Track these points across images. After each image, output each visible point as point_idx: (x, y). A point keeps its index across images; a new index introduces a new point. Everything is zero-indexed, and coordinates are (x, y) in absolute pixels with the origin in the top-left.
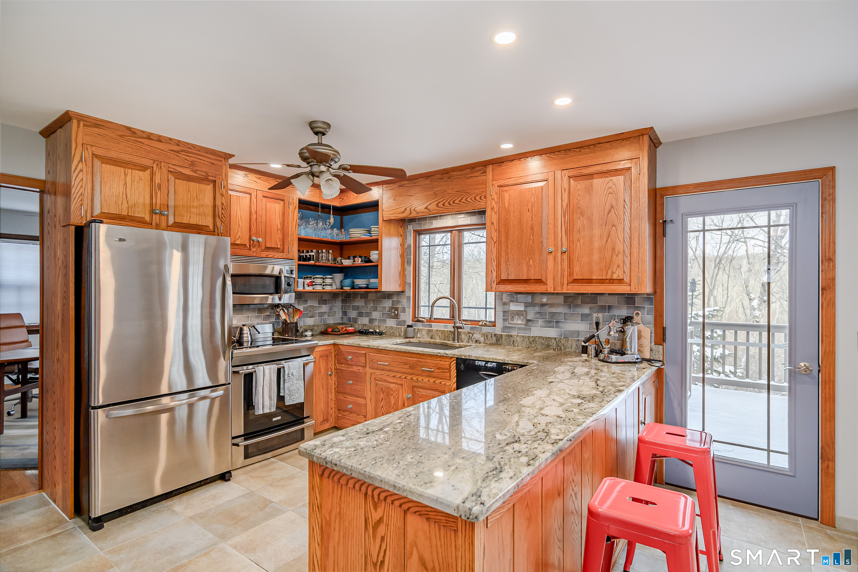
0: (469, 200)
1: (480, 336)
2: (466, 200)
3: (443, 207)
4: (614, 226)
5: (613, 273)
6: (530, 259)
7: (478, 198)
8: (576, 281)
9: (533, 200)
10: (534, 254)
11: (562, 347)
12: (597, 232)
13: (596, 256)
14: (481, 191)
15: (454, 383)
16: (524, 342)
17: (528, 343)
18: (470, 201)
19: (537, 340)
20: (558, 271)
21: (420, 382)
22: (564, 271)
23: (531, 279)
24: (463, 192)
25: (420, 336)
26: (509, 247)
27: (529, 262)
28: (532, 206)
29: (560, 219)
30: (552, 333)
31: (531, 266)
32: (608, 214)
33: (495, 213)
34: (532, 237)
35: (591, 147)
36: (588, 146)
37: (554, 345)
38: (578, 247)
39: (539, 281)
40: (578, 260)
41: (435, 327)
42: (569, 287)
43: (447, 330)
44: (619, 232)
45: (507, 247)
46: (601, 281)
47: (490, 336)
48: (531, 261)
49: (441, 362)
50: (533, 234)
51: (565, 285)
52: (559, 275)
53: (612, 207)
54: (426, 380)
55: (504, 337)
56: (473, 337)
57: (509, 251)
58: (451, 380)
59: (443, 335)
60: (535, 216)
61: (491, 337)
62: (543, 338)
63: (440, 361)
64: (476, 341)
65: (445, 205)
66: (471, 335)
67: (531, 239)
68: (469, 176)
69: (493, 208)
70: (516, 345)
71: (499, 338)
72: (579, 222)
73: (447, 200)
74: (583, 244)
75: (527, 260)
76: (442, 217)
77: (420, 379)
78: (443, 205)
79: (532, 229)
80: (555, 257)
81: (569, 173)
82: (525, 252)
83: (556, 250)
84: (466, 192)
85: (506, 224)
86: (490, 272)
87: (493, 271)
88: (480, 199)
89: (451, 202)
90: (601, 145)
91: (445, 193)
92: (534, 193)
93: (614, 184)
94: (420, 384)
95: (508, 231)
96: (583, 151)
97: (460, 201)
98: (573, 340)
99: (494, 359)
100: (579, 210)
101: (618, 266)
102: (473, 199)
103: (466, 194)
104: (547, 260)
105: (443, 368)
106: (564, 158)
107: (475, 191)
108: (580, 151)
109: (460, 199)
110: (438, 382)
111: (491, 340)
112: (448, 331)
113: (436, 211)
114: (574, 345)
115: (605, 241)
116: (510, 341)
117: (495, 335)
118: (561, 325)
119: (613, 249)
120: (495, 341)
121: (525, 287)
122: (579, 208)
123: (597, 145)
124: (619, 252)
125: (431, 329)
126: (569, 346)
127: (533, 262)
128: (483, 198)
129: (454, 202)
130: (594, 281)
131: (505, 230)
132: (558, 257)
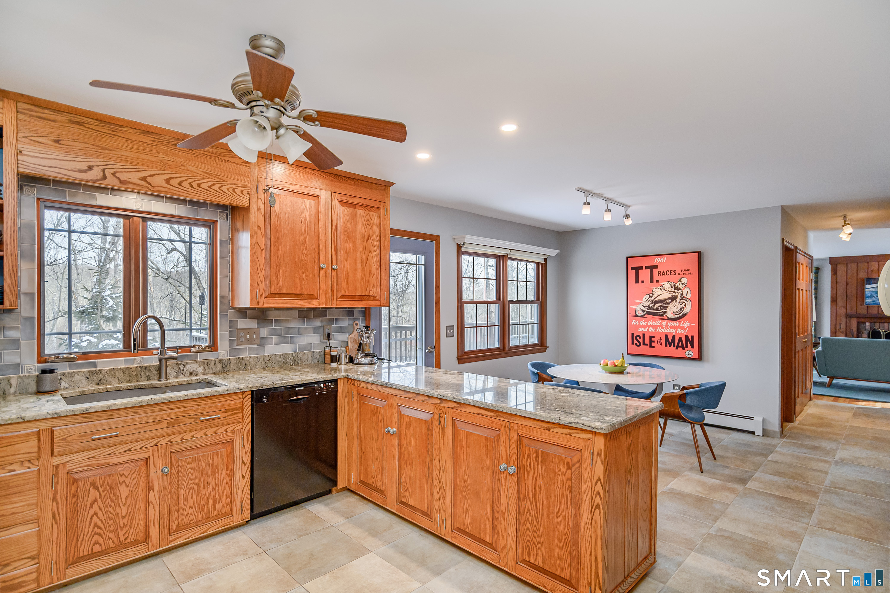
0: (224, 189)
1: (197, 366)
2: (219, 188)
3: (178, 186)
4: (370, 252)
5: (370, 291)
6: (303, 274)
7: (238, 191)
8: (343, 296)
9: (306, 212)
10: (307, 268)
11: (299, 362)
12: (359, 255)
13: (359, 276)
14: (242, 183)
15: (248, 424)
16: (258, 363)
17: (263, 363)
18: (226, 191)
19: (273, 359)
20: (328, 286)
21: (188, 440)
22: (334, 287)
23: (303, 294)
24: (215, 177)
25: (67, 385)
26: (280, 258)
27: (302, 276)
28: (305, 219)
29: (330, 237)
30: (287, 349)
31: (304, 280)
32: (367, 241)
33: (262, 216)
34: (304, 251)
35: (355, 180)
36: (353, 179)
37: (291, 361)
38: (346, 266)
39: (311, 295)
40: (346, 278)
41: (103, 364)
42: (338, 302)
43: (134, 366)
44: (374, 258)
45: (278, 257)
46: (362, 297)
47: (213, 363)
48: (304, 275)
49: (228, 402)
50: (306, 248)
51: (335, 300)
52: (330, 291)
53: (369, 236)
54: (200, 434)
55: (232, 362)
56: (185, 369)
57: (280, 262)
58: (243, 421)
59: (127, 375)
60: (308, 229)
61: (215, 364)
62: (279, 355)
63: (226, 401)
64: (191, 374)
65: (182, 184)
66: (182, 367)
67: (304, 253)
68: (225, 158)
69: (259, 209)
70: (249, 368)
71: (226, 364)
72: (346, 244)
73: (187, 179)
74: (350, 264)
75: (300, 274)
76: (115, 193)
77: (187, 436)
78: (180, 184)
79: (305, 242)
80: (326, 274)
81: (338, 197)
82: (298, 265)
83: (328, 267)
84: (219, 178)
85: (277, 232)
86: (256, 285)
87: (260, 283)
88: (242, 192)
89: (195, 184)
90: (362, 182)
91: (182, 167)
92: (307, 206)
93: (371, 218)
94: (189, 444)
95: (279, 238)
96: (349, 181)
97: (209, 187)
98: (309, 353)
99: (303, 380)
100: (346, 233)
101: (373, 285)
102: (231, 190)
103: (219, 180)
104: (319, 275)
105: (232, 409)
106: (334, 181)
107: (231, 181)
108: (347, 180)
109: (210, 184)
110: (222, 430)
111: (214, 369)
112: (137, 367)
113: (166, 190)
114: (310, 358)
115: (364, 264)
116: (241, 365)
117: (220, 361)
118: (295, 339)
119: (370, 271)
120: (221, 368)
121: (298, 303)
122: (346, 231)
123: (360, 181)
124: (374, 274)
125: (94, 369)
126: (305, 359)
127: (306, 276)
128: (245, 193)
129: (199, 185)
130: (356, 297)
131: (275, 238)
132: (329, 273)
